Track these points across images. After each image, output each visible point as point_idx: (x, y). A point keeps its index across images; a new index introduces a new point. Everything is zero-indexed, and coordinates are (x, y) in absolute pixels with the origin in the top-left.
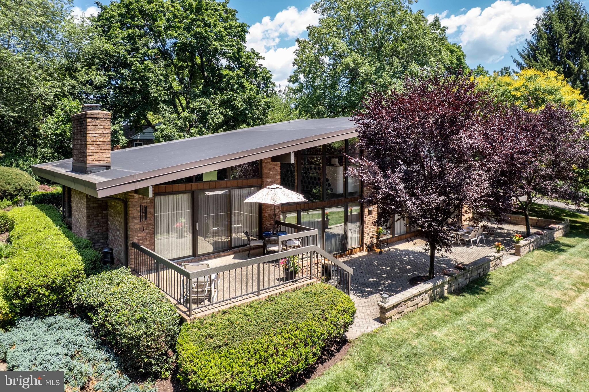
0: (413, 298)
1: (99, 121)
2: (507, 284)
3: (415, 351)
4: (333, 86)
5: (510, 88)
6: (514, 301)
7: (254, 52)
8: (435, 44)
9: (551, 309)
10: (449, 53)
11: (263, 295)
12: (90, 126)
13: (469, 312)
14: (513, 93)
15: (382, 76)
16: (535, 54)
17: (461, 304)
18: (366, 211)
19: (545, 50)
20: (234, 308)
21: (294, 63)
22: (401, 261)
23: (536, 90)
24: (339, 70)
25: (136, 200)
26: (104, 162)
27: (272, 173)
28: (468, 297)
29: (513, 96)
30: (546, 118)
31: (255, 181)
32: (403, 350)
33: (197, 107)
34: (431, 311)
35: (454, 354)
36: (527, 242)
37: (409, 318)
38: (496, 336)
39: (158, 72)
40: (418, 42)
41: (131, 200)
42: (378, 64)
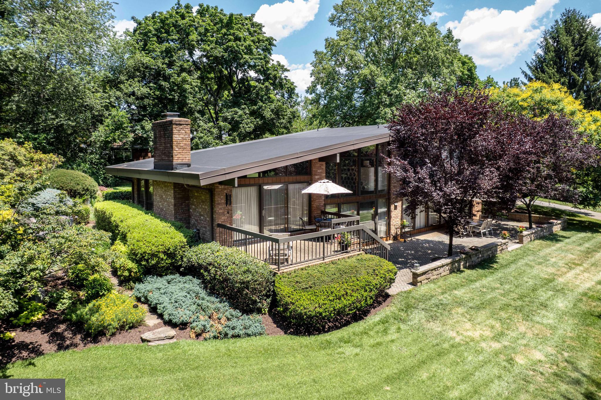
0: (437, 268)
1: (181, 127)
2: (512, 263)
3: (441, 302)
4: (349, 97)
5: (519, 99)
6: (517, 274)
7: (279, 65)
8: (448, 55)
9: (546, 279)
10: (460, 65)
11: (327, 260)
12: (175, 131)
13: (481, 280)
14: (521, 103)
15: (397, 87)
16: (542, 66)
17: (475, 275)
18: (392, 207)
19: (551, 63)
20: (308, 267)
21: (312, 74)
22: (423, 247)
23: (541, 101)
24: (357, 82)
25: (220, 190)
26: (186, 161)
27: (319, 171)
28: (480, 271)
29: (520, 106)
30: (548, 126)
31: (306, 178)
32: (433, 302)
33: (229, 117)
34: (452, 279)
35: (471, 305)
36: (529, 233)
37: (434, 283)
38: (503, 295)
39: (194, 84)
40: (432, 54)
41: (216, 190)
42: (393, 76)
